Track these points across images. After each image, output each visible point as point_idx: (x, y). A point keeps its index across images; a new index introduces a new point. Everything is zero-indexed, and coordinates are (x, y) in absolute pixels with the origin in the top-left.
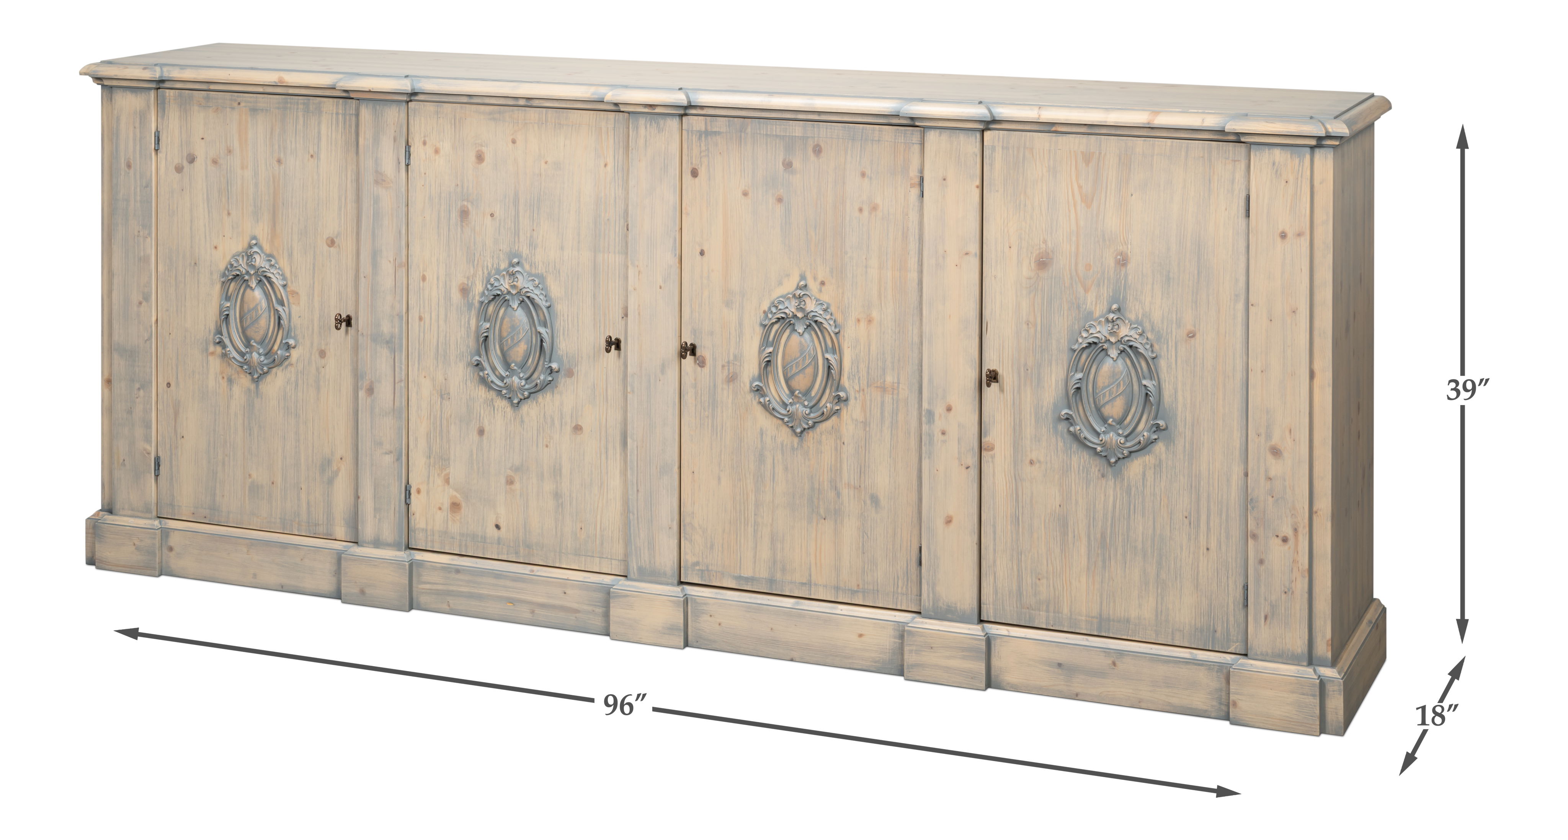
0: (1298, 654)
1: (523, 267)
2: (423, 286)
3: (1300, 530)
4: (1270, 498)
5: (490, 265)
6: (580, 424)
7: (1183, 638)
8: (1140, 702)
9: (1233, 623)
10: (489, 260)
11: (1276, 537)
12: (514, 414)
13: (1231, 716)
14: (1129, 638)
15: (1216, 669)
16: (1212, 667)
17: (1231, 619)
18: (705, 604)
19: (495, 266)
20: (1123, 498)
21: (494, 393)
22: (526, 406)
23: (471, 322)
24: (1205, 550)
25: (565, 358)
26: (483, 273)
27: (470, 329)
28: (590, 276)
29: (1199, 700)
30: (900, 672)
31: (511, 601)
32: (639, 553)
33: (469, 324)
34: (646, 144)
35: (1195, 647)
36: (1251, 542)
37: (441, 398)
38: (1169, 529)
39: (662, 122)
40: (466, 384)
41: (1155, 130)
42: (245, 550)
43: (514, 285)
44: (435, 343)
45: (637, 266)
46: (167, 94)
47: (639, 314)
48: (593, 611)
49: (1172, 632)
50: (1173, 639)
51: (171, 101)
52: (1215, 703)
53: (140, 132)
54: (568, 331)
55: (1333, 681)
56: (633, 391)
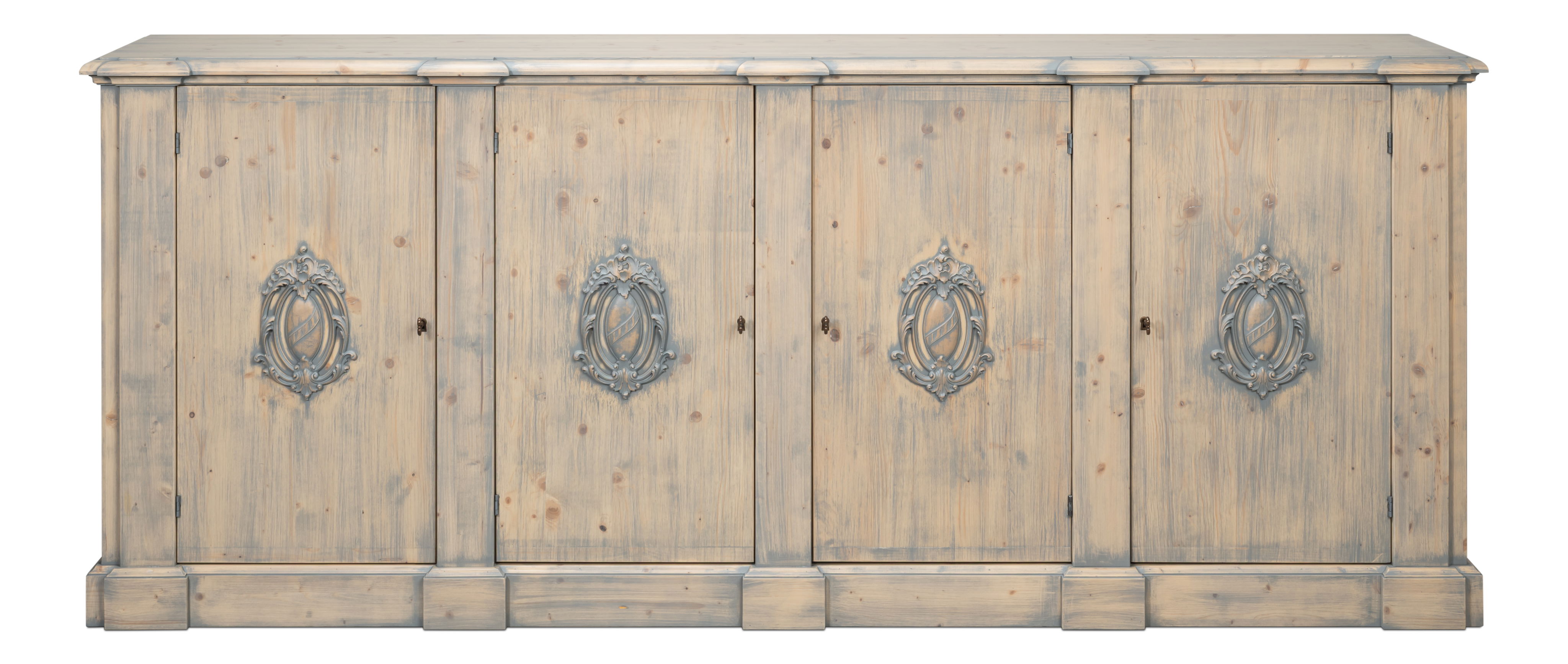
0: (1440, 556)
1: (632, 253)
2: (514, 282)
3: (1442, 441)
4: (1414, 415)
5: (593, 254)
6: (698, 411)
7: (1331, 556)
8: (1293, 621)
9: (1377, 535)
10: (592, 247)
11: (1419, 450)
12: (621, 408)
13: (1384, 622)
14: (1278, 562)
15: (1368, 581)
16: (1362, 578)
17: (1376, 531)
18: (845, 581)
19: (599, 254)
20: (1272, 429)
21: (598, 388)
22: (636, 397)
23: (571, 315)
24: (1351, 470)
25: (681, 344)
26: (586, 262)
27: (570, 322)
28: (709, 256)
29: (1350, 611)
30: (1058, 624)
31: (625, 604)
32: (769, 537)
33: (568, 317)
34: (775, 117)
35: (1342, 562)
36: (1395, 457)
37: (535, 399)
38: (1316, 453)
39: (793, 94)
40: (565, 381)
41: (1303, 76)
42: (297, 587)
43: (625, 272)
44: (528, 342)
45: (766, 243)
46: (190, 91)
47: (768, 292)
48: (719, 603)
49: (1320, 550)
50: (1320, 558)
51: (195, 98)
52: (1364, 612)
53: (157, 135)
54: (684, 315)
55: (1474, 577)
56: (762, 372)
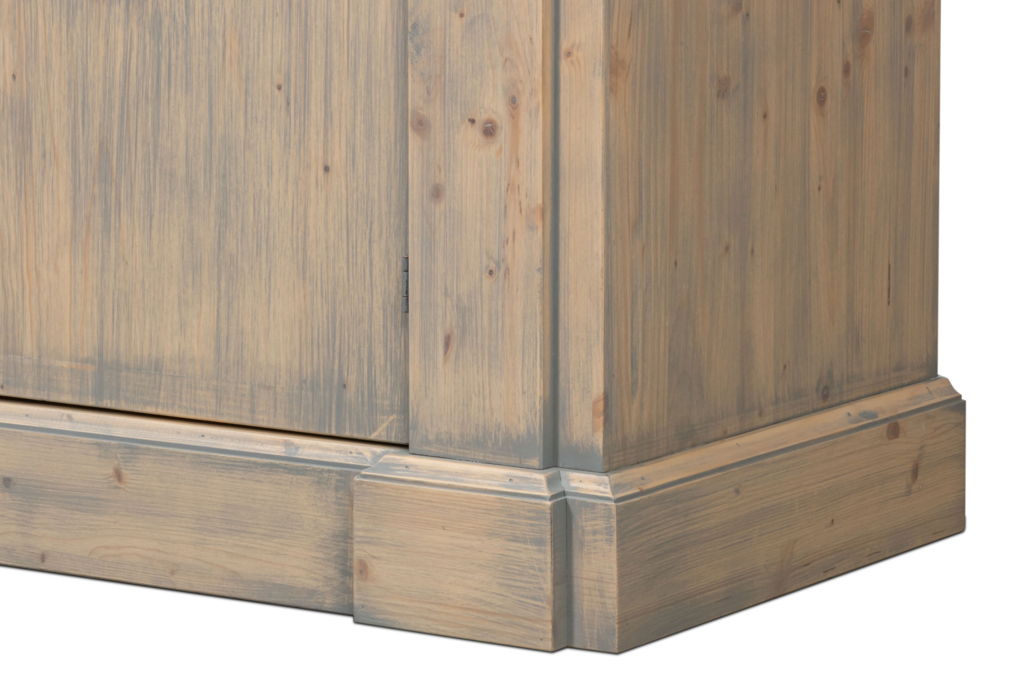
0: (518, 437)
3: (523, 100)
4: (457, 21)
7: (276, 408)
8: (172, 573)
9: (382, 363)
11: (469, 124)
13: (358, 604)
14: (160, 412)
15: (333, 482)
16: (326, 475)
17: (379, 351)
20: (145, 48)
24: (321, 172)
35: (301, 429)
36: (414, 141)
38: (242, 120)
49: (252, 390)
50: (253, 411)
55: (593, 506)
